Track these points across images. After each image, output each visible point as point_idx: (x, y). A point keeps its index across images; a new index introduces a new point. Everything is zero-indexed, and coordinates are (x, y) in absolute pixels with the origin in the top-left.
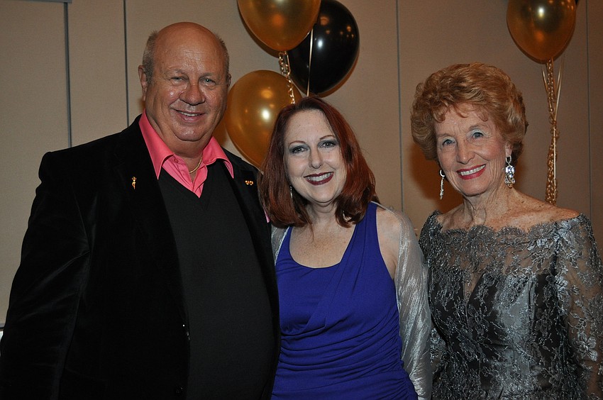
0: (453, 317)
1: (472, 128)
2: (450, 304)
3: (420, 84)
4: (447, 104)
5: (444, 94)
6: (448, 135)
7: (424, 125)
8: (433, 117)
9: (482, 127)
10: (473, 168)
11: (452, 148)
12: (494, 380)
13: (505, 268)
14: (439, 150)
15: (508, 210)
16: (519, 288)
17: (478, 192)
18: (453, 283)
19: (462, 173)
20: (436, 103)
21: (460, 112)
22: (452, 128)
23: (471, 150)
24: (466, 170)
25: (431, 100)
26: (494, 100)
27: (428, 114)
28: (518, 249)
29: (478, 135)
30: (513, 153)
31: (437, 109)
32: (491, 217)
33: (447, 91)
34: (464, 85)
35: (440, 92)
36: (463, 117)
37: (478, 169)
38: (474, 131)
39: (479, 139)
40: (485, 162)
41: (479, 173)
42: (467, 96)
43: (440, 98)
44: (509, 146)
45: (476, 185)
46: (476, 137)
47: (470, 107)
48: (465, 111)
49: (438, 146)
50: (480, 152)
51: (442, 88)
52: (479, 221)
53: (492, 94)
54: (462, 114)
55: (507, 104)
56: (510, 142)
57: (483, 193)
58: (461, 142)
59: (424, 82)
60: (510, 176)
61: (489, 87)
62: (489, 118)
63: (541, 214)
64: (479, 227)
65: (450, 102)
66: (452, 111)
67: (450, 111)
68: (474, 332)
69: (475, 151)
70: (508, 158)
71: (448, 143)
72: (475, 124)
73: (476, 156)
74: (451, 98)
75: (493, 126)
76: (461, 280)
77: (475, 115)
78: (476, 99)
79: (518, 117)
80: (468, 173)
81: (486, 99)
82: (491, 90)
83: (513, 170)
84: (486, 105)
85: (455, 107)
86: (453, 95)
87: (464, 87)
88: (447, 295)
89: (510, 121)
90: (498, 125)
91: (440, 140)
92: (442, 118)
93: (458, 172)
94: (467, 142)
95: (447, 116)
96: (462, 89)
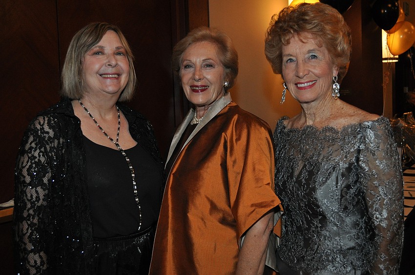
0: (286, 192)
1: (309, 51)
2: (284, 183)
3: (275, 15)
4: (292, 32)
5: (291, 24)
6: (291, 56)
7: (274, 46)
8: (281, 41)
9: (317, 51)
10: (307, 82)
11: (292, 66)
12: (312, 241)
13: (321, 157)
14: (284, 67)
15: (331, 115)
16: (330, 173)
17: (309, 100)
18: (287, 168)
19: (299, 86)
20: (285, 30)
21: (302, 38)
22: (295, 50)
23: (307, 68)
24: (302, 83)
25: (281, 28)
26: (328, 32)
27: (277, 38)
28: (332, 144)
29: (314, 57)
30: (339, 73)
31: (285, 35)
32: (318, 120)
33: (294, 22)
34: (307, 18)
35: (288, 22)
36: (303, 42)
37: (311, 83)
38: (311, 54)
39: (313, 60)
40: (316, 78)
41: (311, 86)
42: (309, 26)
43: (288, 26)
44: (336, 68)
45: (308, 95)
46: (312, 58)
47: (309, 35)
48: (306, 38)
49: (283, 64)
50: (313, 70)
51: (290, 19)
52: (310, 123)
53: (328, 28)
54: (303, 40)
55: (337, 36)
56: (338, 66)
57: (313, 101)
58: (300, 61)
59: (278, 14)
60: (336, 91)
61: (325, 22)
62: (323, 45)
63: (353, 118)
64: (308, 127)
65: (295, 31)
66: (296, 38)
67: (294, 37)
68: (299, 204)
69: (310, 69)
70: (335, 78)
71: (291, 62)
72: (312, 48)
73: (310, 73)
74: (296, 27)
75: (326, 52)
76: (293, 166)
77: (313, 42)
78: (315, 30)
79: (345, 46)
80: (302, 85)
81: (322, 30)
82: (327, 24)
83: (338, 87)
84: (322, 34)
85: (298, 34)
86: (298, 25)
87: (306, 20)
88: (283, 177)
89: (339, 49)
90: (329, 51)
91: (285, 59)
92: (288, 43)
93: (296, 84)
94: (305, 61)
95: (292, 41)
96: (305, 21)
